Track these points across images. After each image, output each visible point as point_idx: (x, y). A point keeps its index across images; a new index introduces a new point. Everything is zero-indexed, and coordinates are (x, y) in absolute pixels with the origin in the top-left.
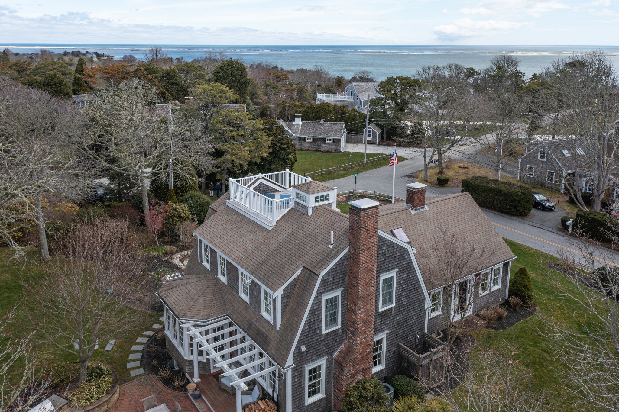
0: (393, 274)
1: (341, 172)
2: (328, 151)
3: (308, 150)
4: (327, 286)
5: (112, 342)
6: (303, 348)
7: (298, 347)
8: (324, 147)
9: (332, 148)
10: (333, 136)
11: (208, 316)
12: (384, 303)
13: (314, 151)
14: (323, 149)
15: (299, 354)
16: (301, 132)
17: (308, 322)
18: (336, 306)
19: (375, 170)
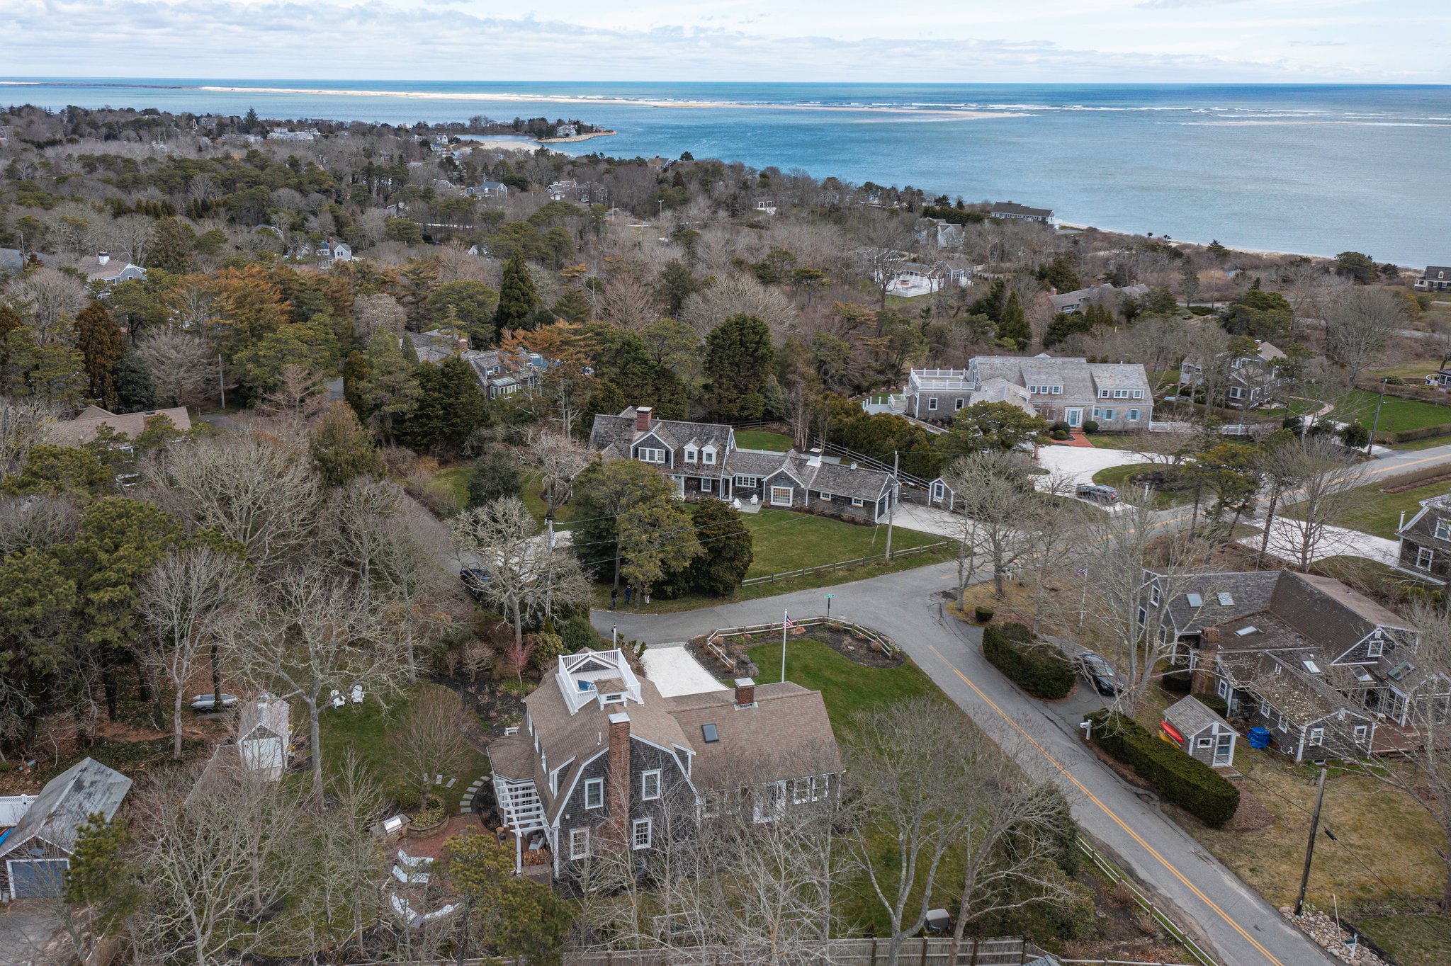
0: (658, 772)
1: (841, 574)
2: (853, 521)
3: (823, 514)
4: (589, 773)
5: (453, 780)
6: (568, 817)
7: (563, 815)
8: (848, 513)
9: (861, 515)
10: (864, 495)
11: (517, 777)
12: (648, 794)
13: (832, 516)
14: (845, 516)
15: (563, 820)
16: (816, 481)
17: (572, 798)
18: (599, 789)
19: (901, 573)
